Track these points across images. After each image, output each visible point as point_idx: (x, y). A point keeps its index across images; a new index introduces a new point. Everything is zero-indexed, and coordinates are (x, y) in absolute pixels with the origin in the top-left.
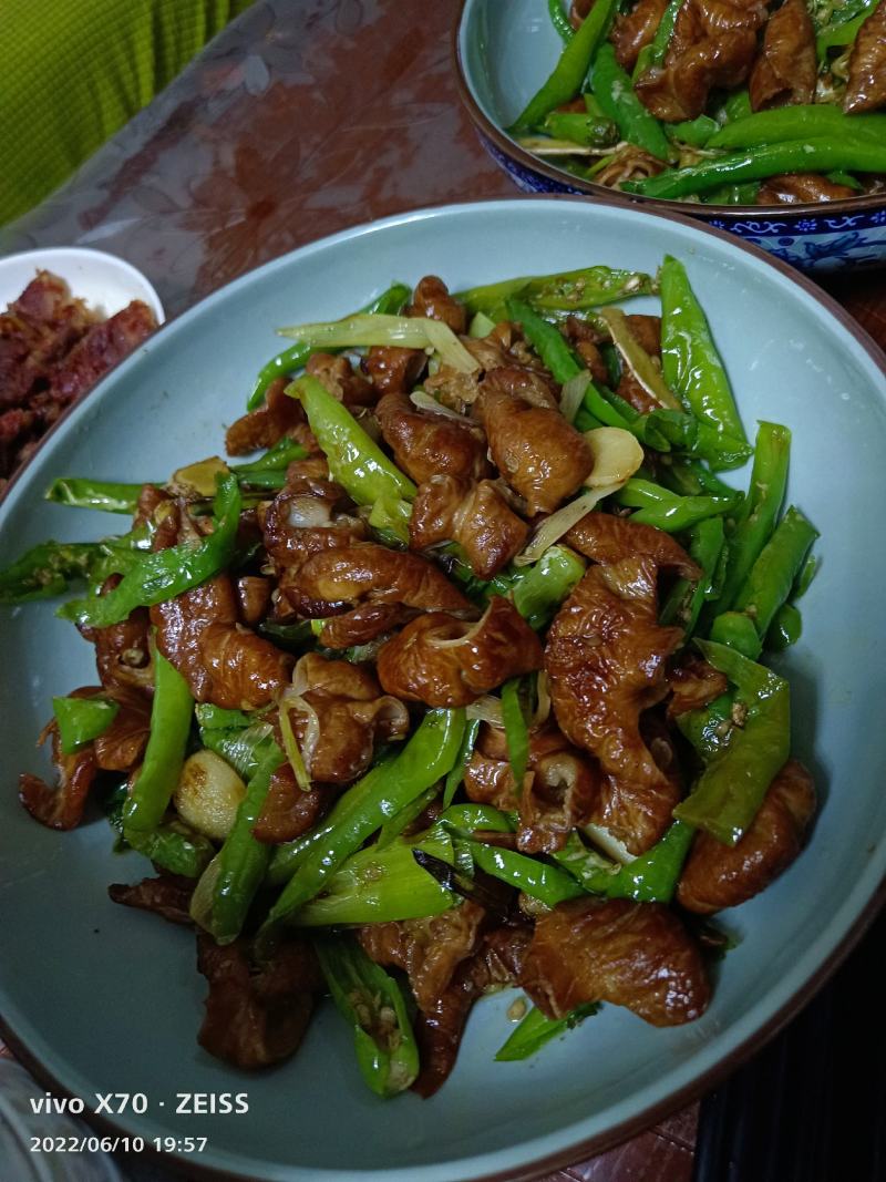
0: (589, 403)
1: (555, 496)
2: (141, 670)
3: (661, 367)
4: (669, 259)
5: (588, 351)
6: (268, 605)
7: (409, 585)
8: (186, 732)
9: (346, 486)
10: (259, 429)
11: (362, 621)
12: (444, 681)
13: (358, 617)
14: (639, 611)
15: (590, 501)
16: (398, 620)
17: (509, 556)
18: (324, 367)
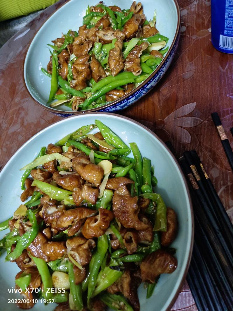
0: (96, 156)
1: (99, 181)
2: (30, 262)
3: (105, 141)
4: (96, 120)
5: (90, 144)
6: (52, 233)
7: (81, 215)
8: (48, 270)
9: (56, 199)
10: (27, 193)
11: (75, 228)
12: (98, 231)
13: (74, 228)
14: (127, 197)
15: (106, 178)
16: (82, 222)
17: (97, 197)
18: (35, 173)
